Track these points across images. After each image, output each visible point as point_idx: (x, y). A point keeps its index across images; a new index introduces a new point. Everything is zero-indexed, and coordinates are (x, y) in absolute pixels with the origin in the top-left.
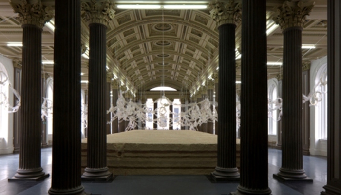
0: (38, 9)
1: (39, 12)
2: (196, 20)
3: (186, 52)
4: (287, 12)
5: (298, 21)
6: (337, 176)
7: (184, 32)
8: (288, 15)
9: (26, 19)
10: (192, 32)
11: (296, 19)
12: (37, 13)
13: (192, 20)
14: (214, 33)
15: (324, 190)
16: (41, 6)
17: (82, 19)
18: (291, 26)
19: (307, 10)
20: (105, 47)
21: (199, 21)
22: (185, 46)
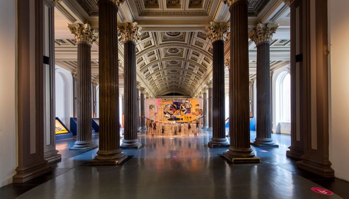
0: (87, 31)
1: (89, 33)
2: (195, 44)
3: (189, 68)
4: (259, 31)
5: (267, 38)
6: (298, 139)
7: (187, 54)
8: (260, 33)
9: (80, 38)
10: (193, 54)
11: (266, 36)
12: (87, 34)
13: (193, 45)
14: (207, 53)
15: (289, 150)
16: (90, 29)
17: (119, 42)
18: (262, 41)
19: (274, 30)
20: (135, 64)
21: (198, 45)
22: (188, 63)
